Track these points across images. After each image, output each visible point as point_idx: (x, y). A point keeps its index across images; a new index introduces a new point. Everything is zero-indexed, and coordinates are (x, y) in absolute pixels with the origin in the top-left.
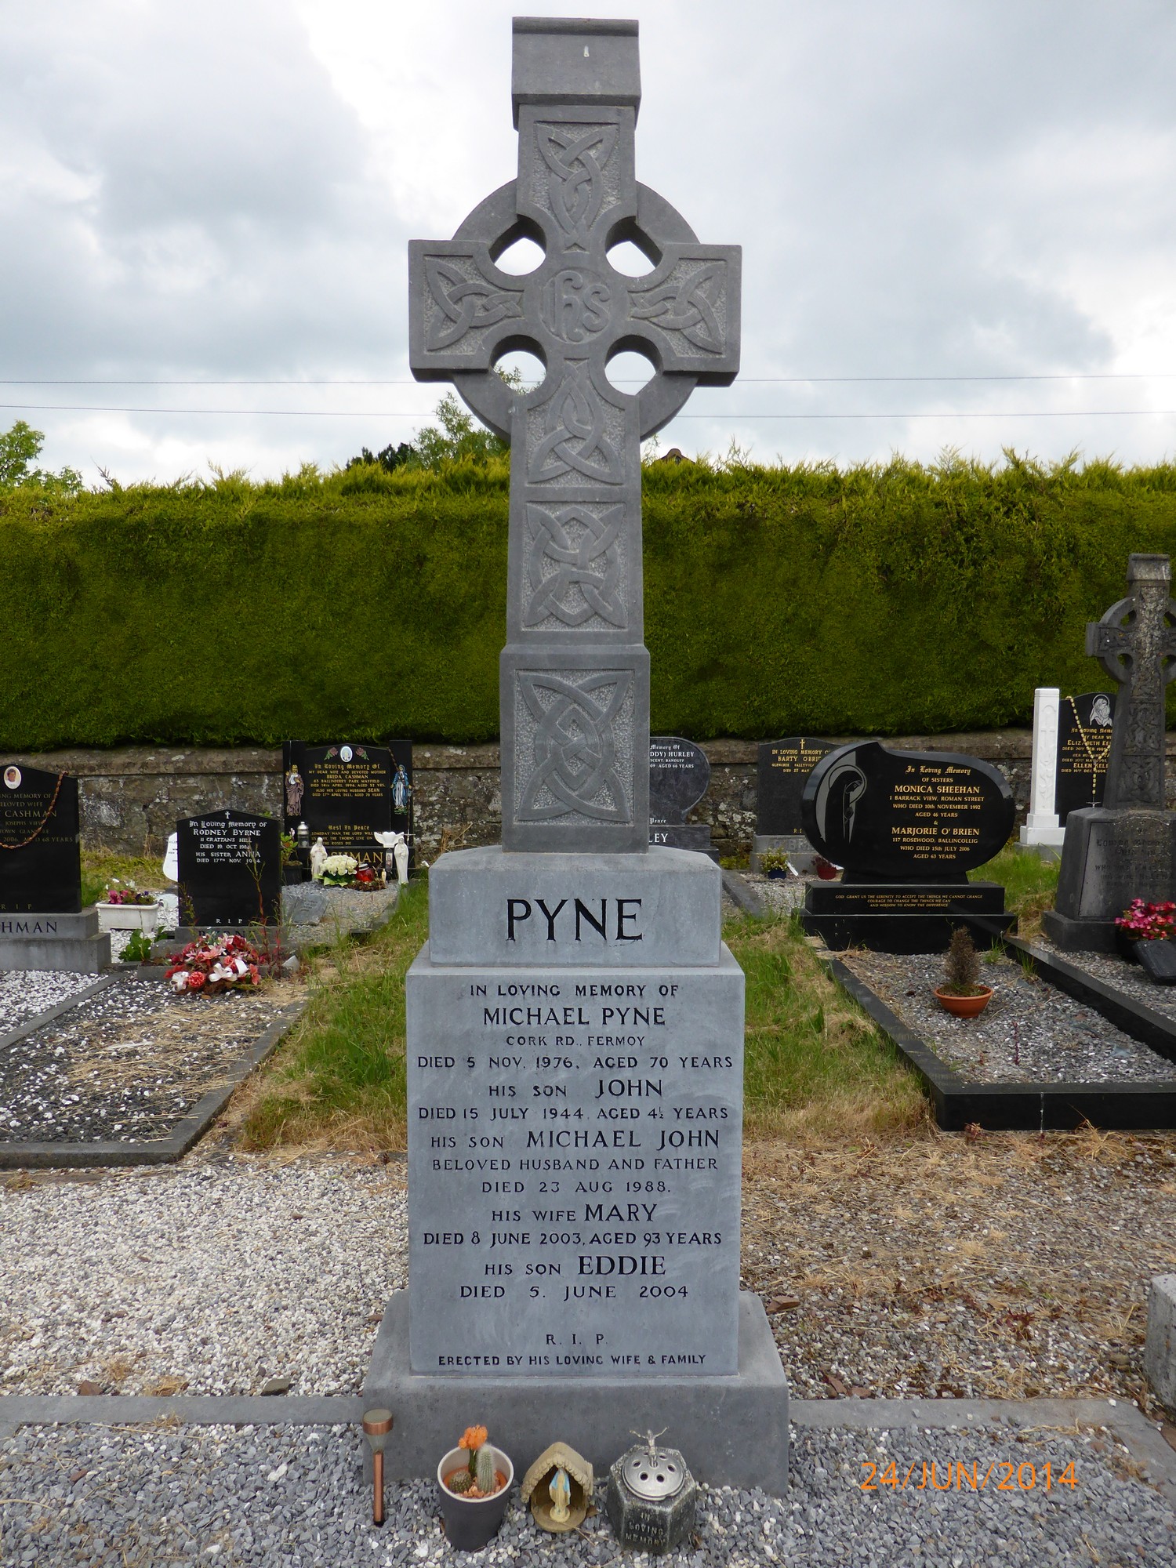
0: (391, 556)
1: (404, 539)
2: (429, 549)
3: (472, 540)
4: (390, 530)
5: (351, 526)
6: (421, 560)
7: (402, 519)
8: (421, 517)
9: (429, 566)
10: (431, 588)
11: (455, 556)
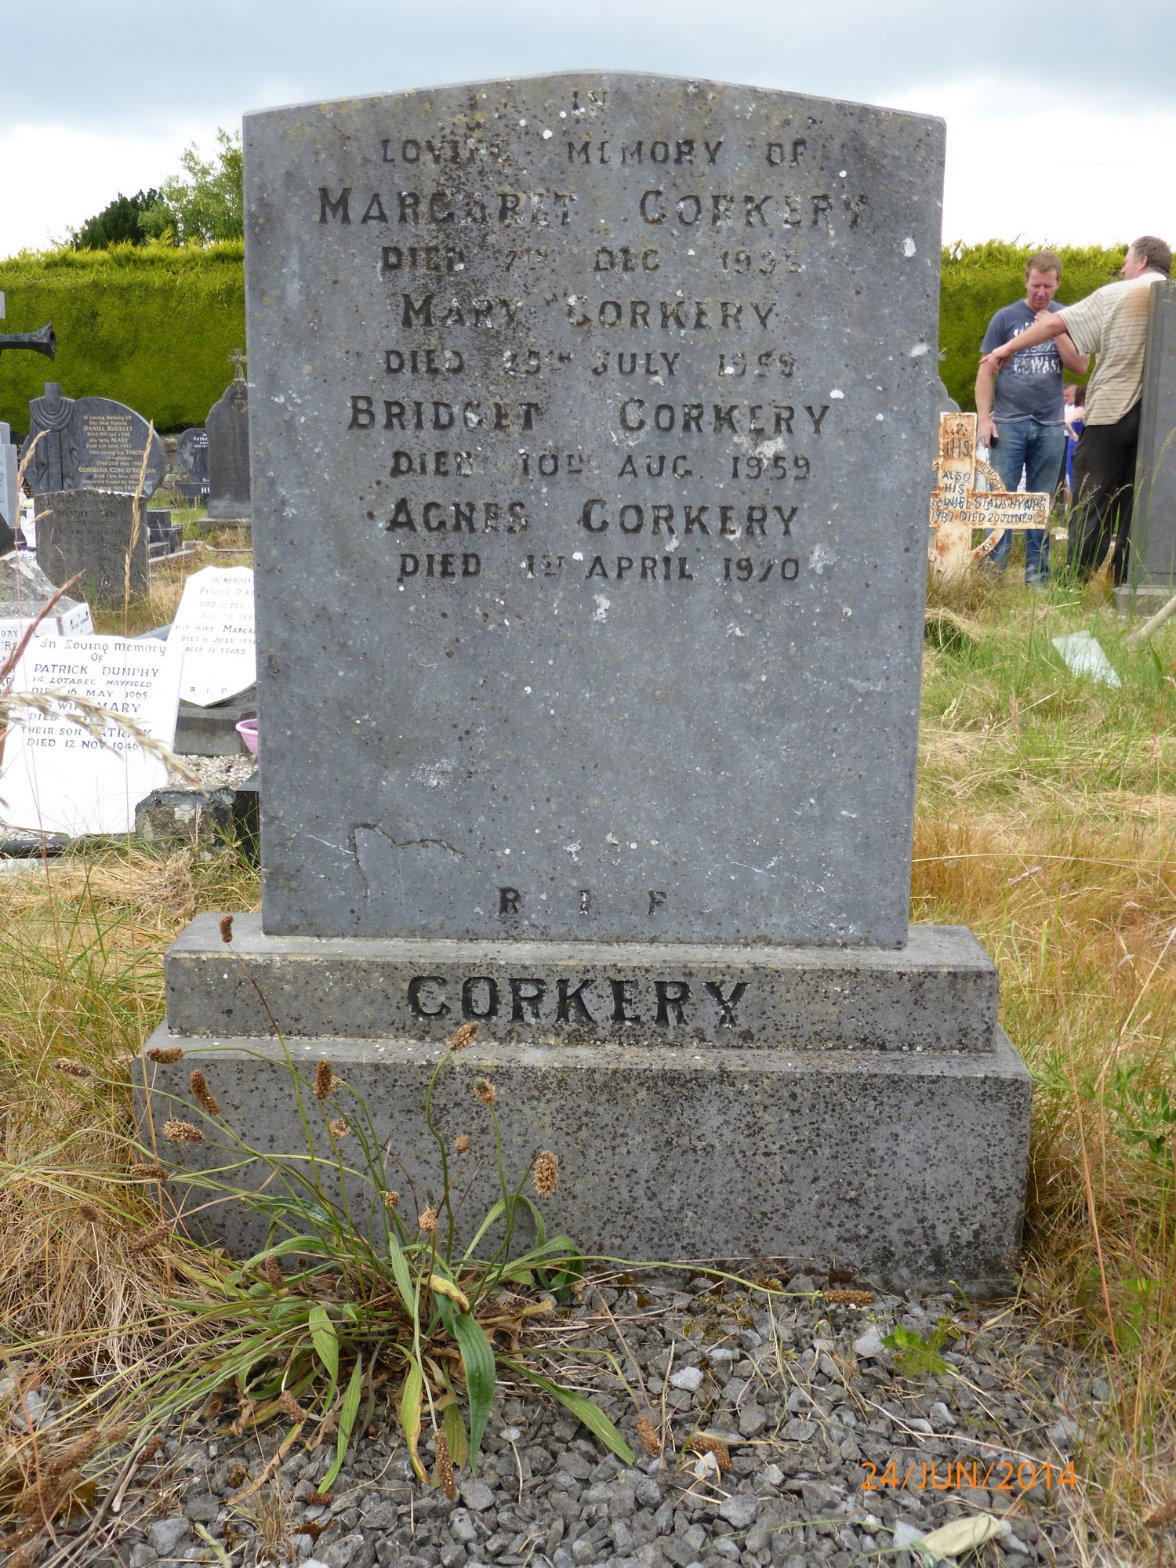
0: (75, 312)
1: (84, 301)
2: (101, 308)
3: (127, 302)
4: (74, 295)
5: (50, 292)
6: (95, 315)
7: (83, 286)
8: (95, 285)
9: (99, 319)
10: (102, 334)
11: (116, 312)
